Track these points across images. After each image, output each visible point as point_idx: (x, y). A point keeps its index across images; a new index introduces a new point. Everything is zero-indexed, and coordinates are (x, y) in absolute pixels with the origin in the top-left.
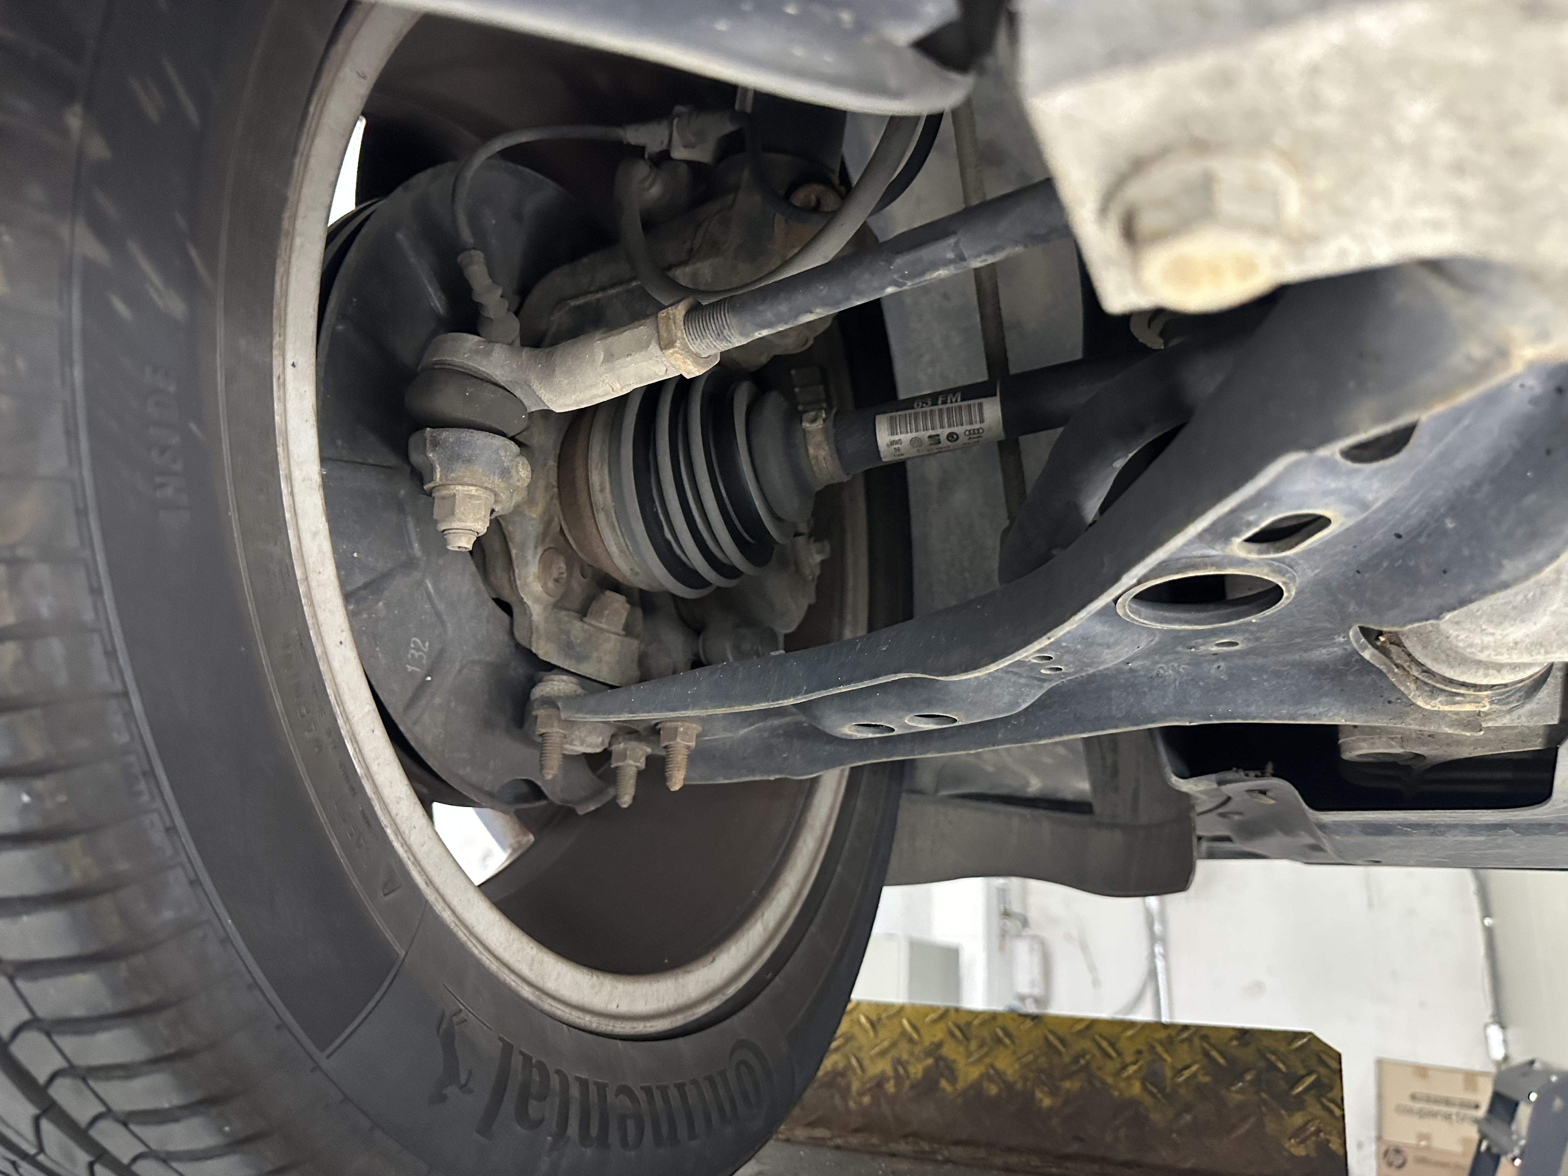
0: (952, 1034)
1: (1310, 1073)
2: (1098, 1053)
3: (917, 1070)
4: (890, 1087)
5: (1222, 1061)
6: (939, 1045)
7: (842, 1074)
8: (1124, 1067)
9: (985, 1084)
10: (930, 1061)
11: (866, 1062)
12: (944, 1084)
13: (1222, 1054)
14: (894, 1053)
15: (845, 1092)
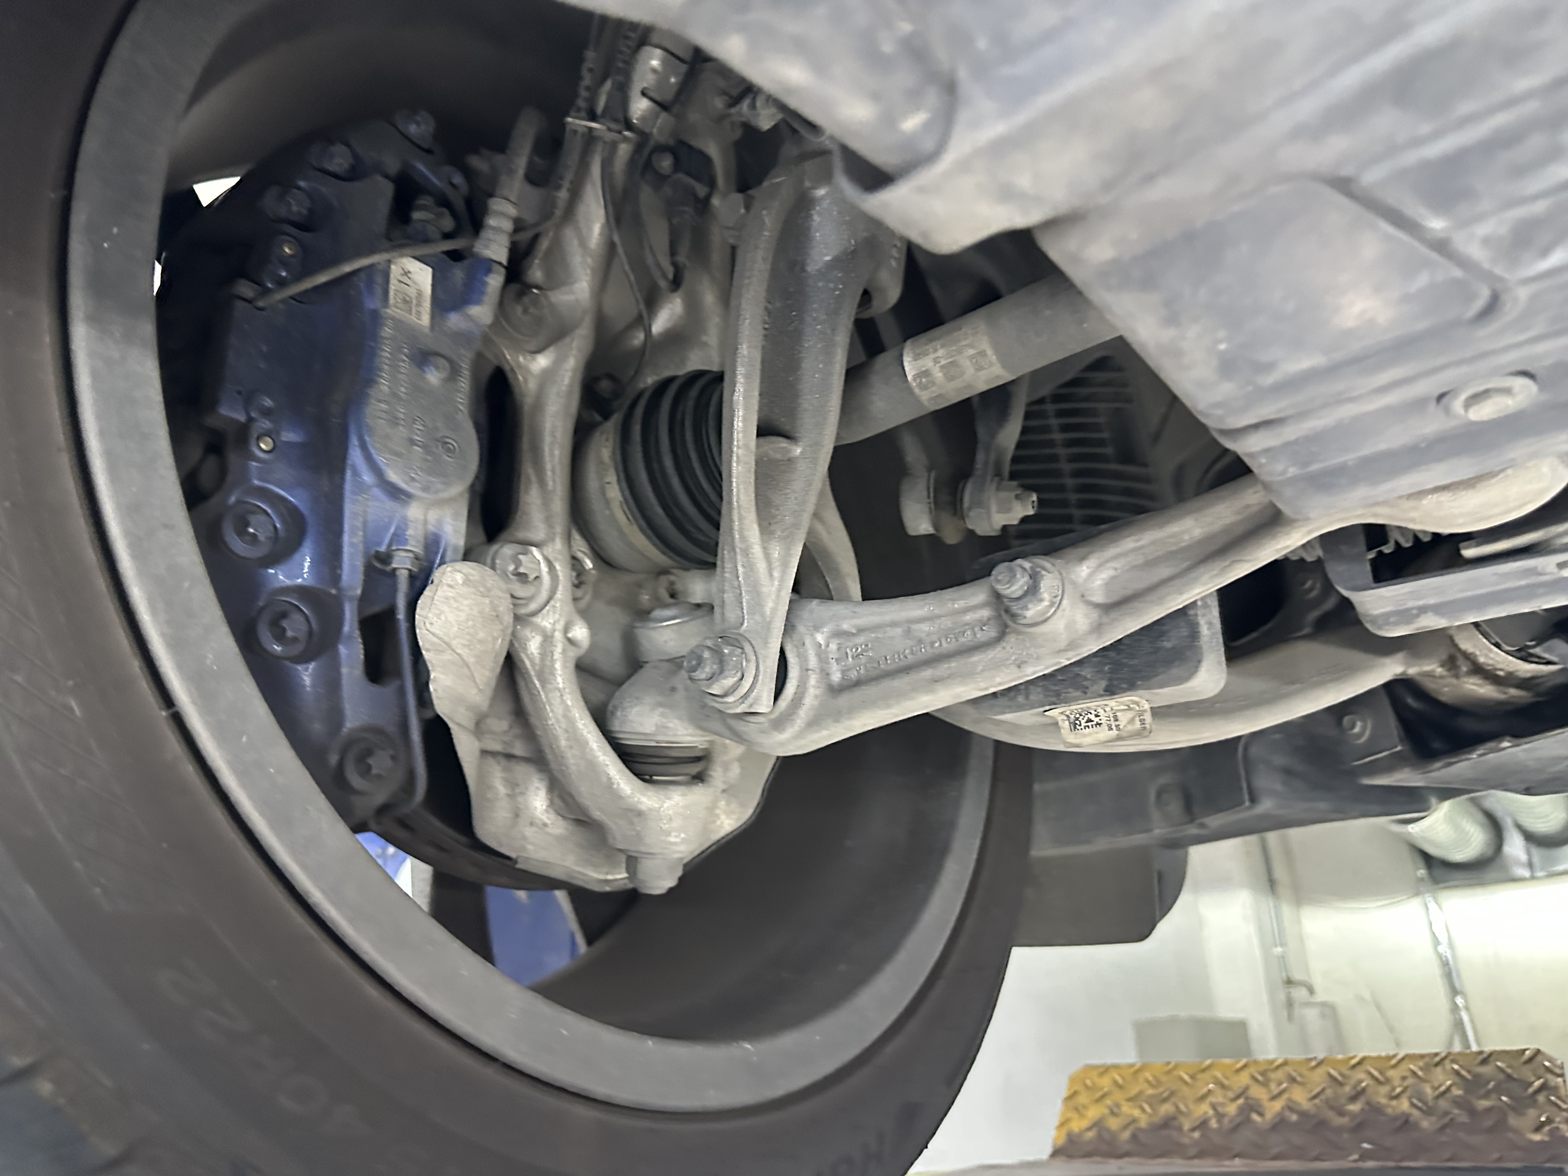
0: (1254, 1078)
1: (1539, 1078)
2: (1372, 1083)
3: (1232, 1109)
4: (1214, 1124)
5: (1469, 1077)
6: (1247, 1088)
7: (1174, 1118)
8: (1394, 1089)
9: (1287, 1113)
10: (1241, 1101)
11: (1191, 1106)
12: (1255, 1117)
13: (1469, 1072)
14: (1212, 1099)
15: (1180, 1129)
